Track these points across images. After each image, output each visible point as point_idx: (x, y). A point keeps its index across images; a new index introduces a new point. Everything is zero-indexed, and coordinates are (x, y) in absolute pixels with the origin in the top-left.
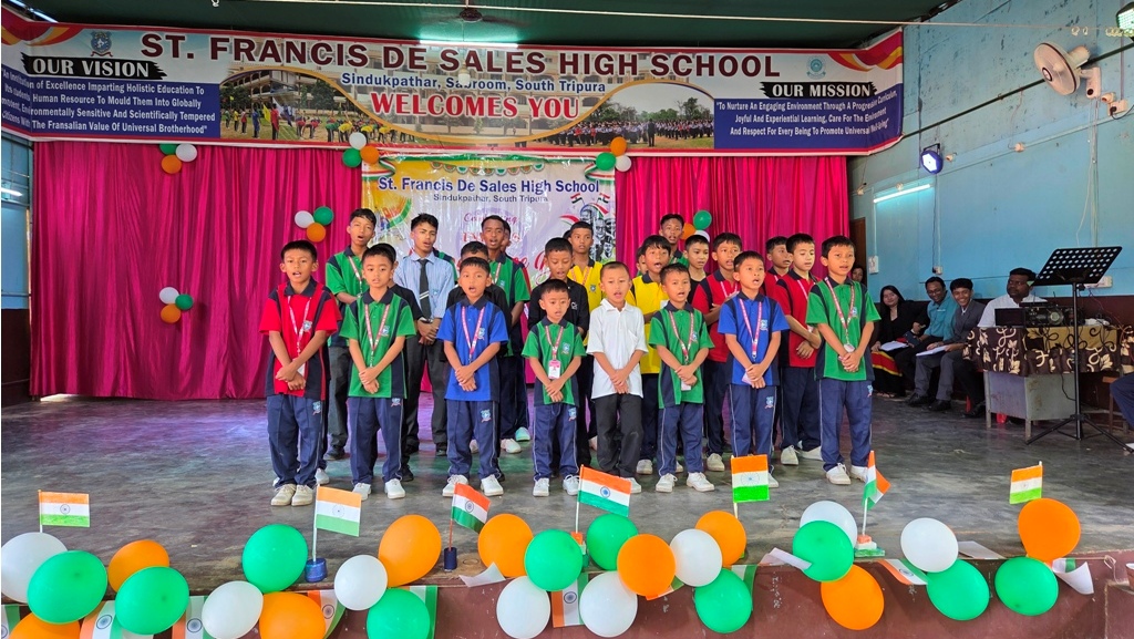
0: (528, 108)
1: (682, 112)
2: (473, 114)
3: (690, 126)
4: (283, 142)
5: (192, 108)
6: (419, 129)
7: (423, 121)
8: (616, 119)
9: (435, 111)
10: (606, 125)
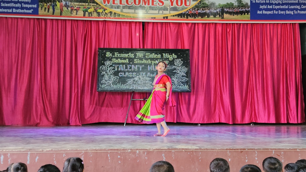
0: (169, 2)
1: (236, 4)
2: (145, 4)
3: (240, 10)
4: (64, 17)
5: (27, 2)
6: (122, 11)
7: (124, 7)
8: (207, 7)
9: (129, 4)
10: (203, 9)
